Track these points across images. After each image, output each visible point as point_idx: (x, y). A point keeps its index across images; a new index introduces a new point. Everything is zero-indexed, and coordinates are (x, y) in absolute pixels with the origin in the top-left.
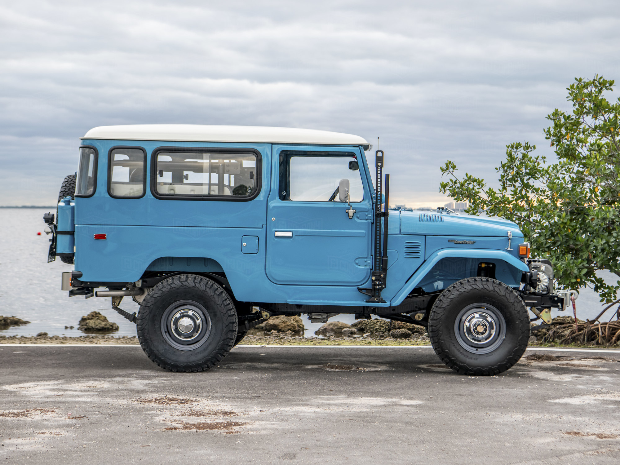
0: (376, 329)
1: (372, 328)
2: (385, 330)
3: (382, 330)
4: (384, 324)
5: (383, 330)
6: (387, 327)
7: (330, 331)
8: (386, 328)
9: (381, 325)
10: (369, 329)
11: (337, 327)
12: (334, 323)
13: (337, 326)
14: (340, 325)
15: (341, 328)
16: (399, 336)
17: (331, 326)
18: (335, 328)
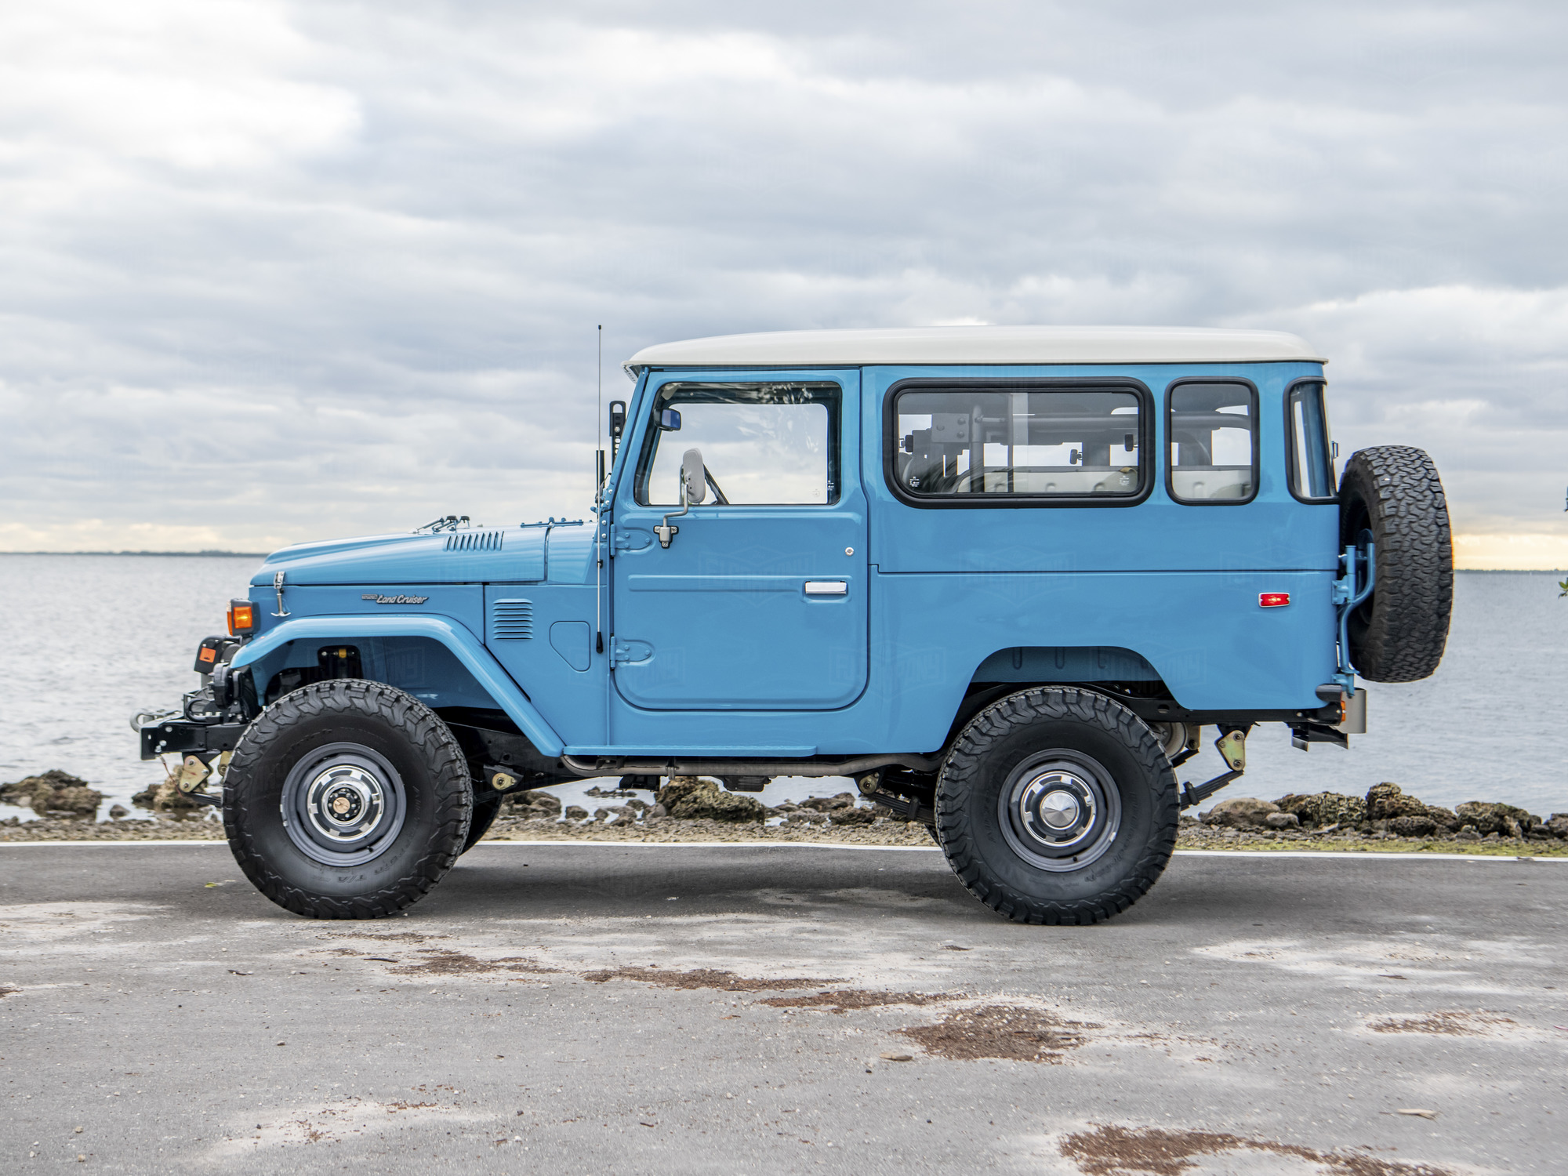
0: (1342, 815)
1: (1330, 813)
2: (1360, 818)
3: (1354, 817)
4: (1357, 804)
5: (1358, 816)
6: (1365, 811)
7: (1239, 820)
8: (1362, 814)
9: (1352, 806)
10: (1324, 816)
11: (1253, 811)
12: (1246, 801)
13: (1253, 807)
14: (1260, 806)
15: (1262, 813)
16: (1412, 832)
17: (1241, 809)
18: (1250, 812)
